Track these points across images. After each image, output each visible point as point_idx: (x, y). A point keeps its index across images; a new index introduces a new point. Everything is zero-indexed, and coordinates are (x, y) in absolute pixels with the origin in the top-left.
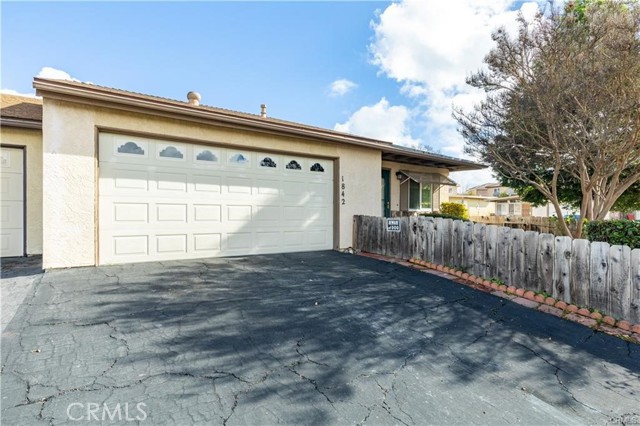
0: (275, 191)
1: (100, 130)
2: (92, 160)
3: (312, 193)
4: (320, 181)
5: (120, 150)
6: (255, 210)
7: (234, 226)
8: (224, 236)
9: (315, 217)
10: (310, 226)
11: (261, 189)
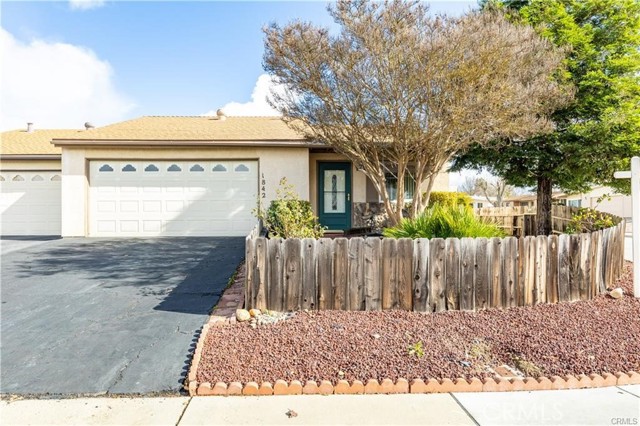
0: (204, 189)
1: (88, 160)
2: (85, 178)
3: (237, 189)
4: (245, 179)
5: (100, 170)
6: (187, 204)
7: (172, 216)
8: (164, 222)
9: (241, 208)
10: (235, 216)
11: (192, 189)
